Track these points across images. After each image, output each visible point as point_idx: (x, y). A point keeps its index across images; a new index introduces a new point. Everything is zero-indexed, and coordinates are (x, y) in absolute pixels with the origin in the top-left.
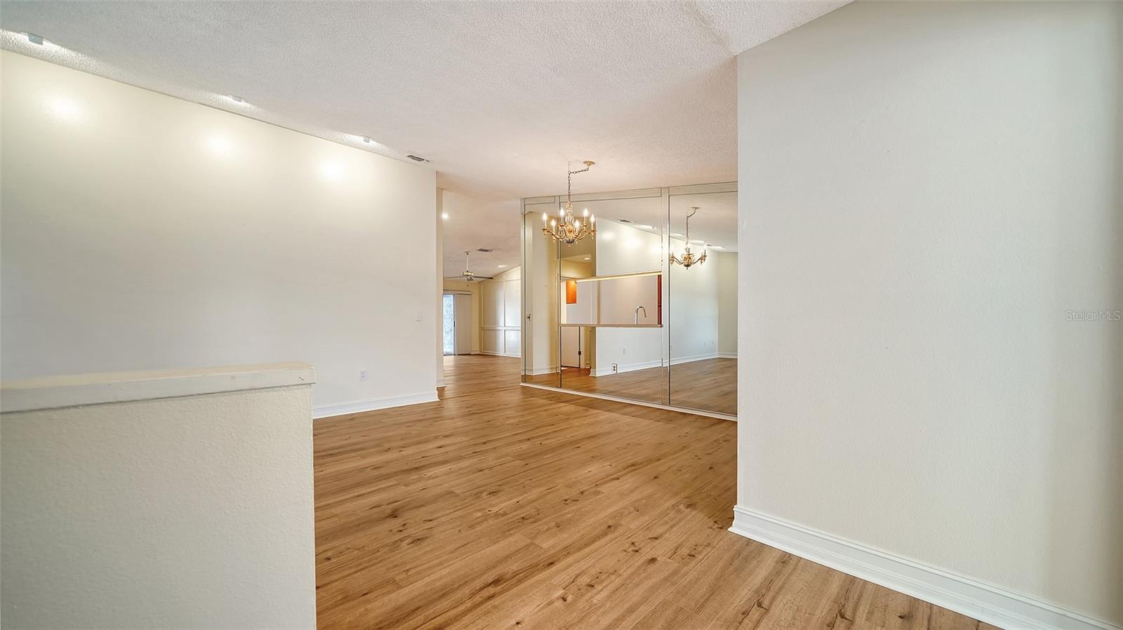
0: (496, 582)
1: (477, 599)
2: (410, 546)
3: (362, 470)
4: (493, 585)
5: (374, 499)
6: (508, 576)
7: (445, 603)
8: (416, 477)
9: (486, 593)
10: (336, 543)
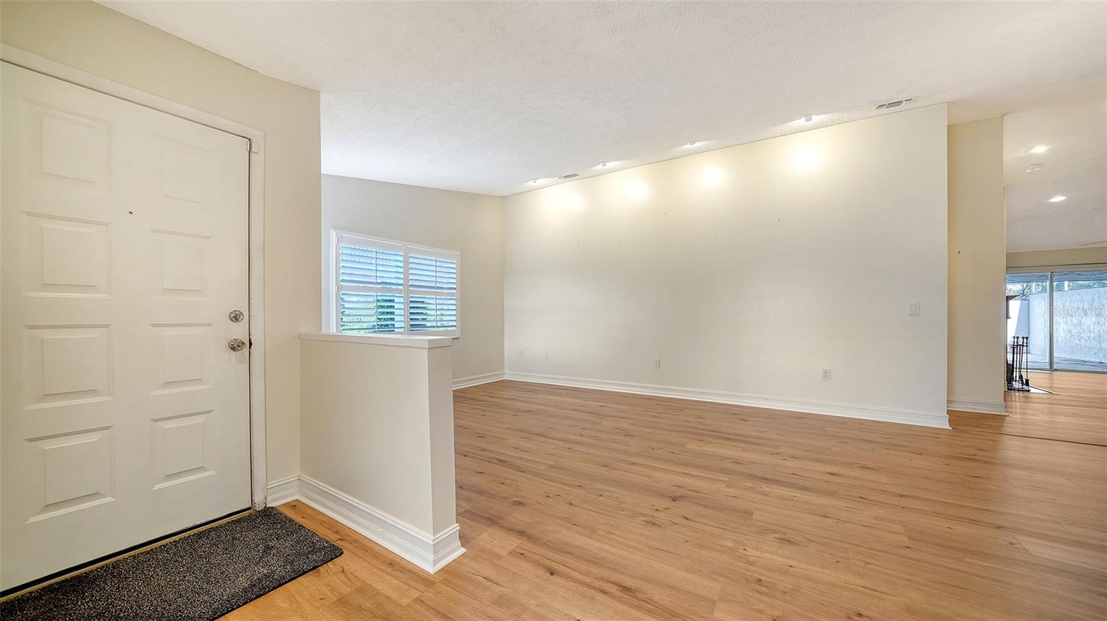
0: (626, 589)
1: (598, 584)
2: (643, 523)
3: (723, 458)
4: (621, 588)
5: (682, 480)
6: (639, 596)
7: (584, 566)
8: (750, 485)
9: (606, 586)
10: (613, 489)
